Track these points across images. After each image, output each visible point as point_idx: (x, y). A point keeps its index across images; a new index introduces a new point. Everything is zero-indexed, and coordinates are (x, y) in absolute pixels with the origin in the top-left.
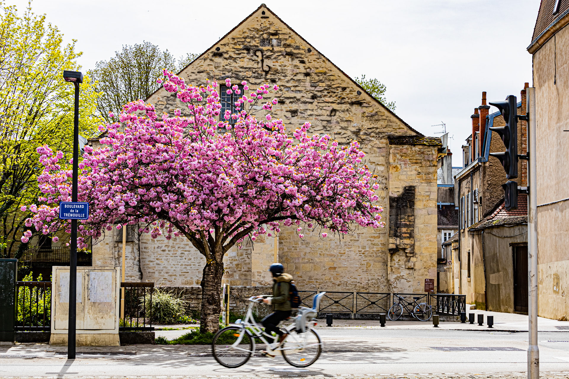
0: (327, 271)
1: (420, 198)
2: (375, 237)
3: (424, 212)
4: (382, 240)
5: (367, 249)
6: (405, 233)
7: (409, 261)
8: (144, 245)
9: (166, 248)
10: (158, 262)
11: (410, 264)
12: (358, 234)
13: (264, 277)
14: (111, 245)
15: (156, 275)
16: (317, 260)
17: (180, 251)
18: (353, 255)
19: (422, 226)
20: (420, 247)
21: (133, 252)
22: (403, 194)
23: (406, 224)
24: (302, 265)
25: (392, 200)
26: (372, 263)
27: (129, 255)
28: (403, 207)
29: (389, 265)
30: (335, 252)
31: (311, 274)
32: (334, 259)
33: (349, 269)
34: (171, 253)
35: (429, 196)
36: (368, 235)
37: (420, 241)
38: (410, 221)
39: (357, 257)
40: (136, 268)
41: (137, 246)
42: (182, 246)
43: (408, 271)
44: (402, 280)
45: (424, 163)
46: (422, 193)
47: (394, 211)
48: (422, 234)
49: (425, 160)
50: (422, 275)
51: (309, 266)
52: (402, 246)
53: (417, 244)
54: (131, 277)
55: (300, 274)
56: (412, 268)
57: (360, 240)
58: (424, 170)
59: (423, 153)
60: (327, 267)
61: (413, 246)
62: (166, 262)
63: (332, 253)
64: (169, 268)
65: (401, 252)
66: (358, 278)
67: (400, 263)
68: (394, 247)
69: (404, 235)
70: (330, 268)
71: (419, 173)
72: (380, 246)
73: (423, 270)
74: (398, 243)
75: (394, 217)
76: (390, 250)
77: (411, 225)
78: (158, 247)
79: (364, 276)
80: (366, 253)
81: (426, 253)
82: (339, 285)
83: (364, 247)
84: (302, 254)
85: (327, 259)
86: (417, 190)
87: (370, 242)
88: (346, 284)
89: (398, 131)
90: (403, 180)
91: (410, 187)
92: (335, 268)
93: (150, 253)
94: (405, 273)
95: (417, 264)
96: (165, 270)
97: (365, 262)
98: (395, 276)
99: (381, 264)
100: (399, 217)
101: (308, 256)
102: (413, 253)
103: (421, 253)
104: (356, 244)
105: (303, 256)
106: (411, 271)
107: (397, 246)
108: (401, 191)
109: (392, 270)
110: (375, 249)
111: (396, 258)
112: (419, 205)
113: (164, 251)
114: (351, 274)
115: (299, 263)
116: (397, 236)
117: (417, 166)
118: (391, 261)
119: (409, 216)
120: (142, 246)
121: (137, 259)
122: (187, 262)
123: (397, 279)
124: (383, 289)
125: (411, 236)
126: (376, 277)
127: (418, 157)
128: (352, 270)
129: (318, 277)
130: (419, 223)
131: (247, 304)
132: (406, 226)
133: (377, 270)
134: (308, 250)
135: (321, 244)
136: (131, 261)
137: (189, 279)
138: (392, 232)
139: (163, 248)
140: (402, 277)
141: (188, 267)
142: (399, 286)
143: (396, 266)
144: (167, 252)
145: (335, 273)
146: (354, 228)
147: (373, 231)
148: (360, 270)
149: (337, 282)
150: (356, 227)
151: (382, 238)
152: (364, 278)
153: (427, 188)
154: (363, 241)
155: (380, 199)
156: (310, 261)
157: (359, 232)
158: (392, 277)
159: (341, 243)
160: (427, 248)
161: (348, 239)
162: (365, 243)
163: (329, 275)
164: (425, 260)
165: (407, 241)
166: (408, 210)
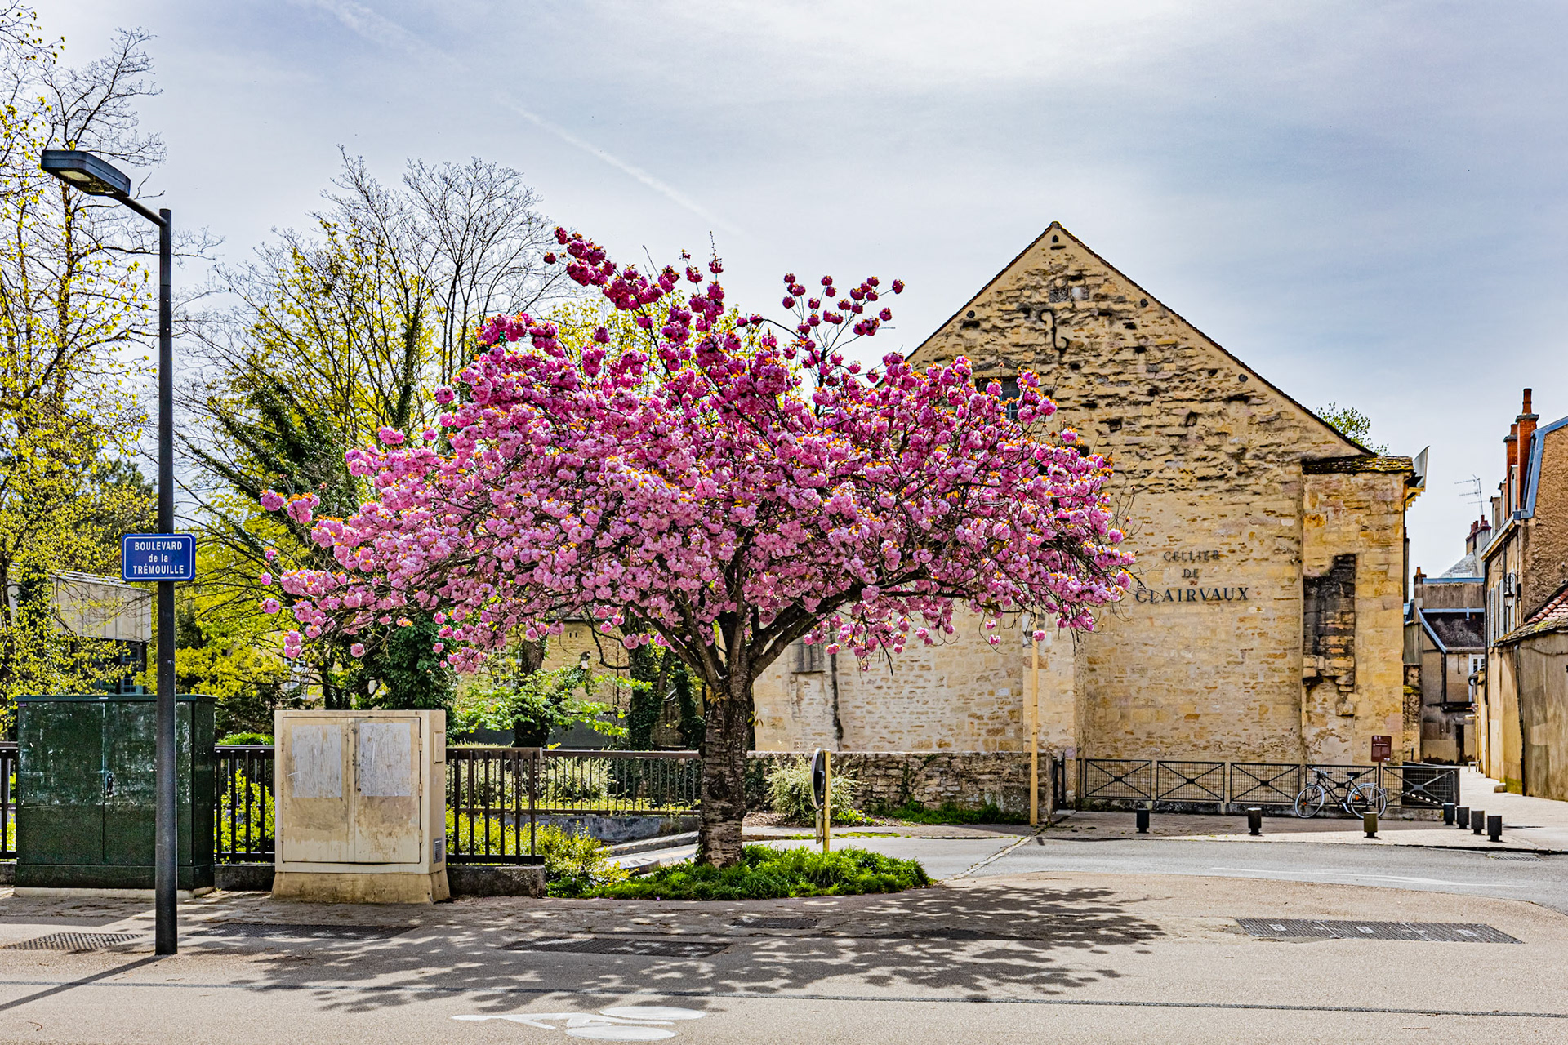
0: (1182, 722)
1: (1368, 577)
2: (1275, 656)
3: (1375, 604)
4: (1291, 660)
5: (1261, 679)
6: (1336, 646)
7: (1344, 701)
8: (847, 678)
9: (883, 684)
10: (869, 708)
11: (1347, 708)
12: (1243, 651)
13: (1047, 734)
14: (786, 678)
15: (867, 731)
16: (1161, 700)
17: (907, 689)
18: (1232, 691)
19: (1372, 632)
20: (1366, 673)
21: (823, 690)
22: (1332, 571)
23: (1337, 629)
24: (1132, 712)
25: (1308, 582)
26: (1270, 705)
27: (818, 698)
28: (1331, 595)
29: (1304, 709)
30: (1197, 686)
31: (1151, 728)
32: (1195, 699)
33: (1223, 718)
34: (892, 692)
35: (1385, 572)
36: (1262, 653)
37: (1366, 662)
38: (1345, 623)
39: (1241, 695)
40: (830, 719)
41: (829, 681)
42: (911, 678)
43: (1342, 721)
44: (1331, 739)
45: (1374, 507)
46: (1372, 567)
47: (1312, 604)
48: (1372, 648)
49: (1377, 502)
50: (1369, 728)
51: (1146, 713)
52: (1330, 673)
53: (1361, 668)
54: (820, 734)
55: (1129, 729)
56: (1351, 716)
57: (1247, 661)
58: (1376, 521)
59: (1372, 488)
60: (1182, 714)
61: (1352, 671)
62: (883, 709)
63: (1191, 687)
64: (889, 718)
65: (1328, 684)
66: (1244, 734)
67: (1327, 705)
68: (1313, 674)
69: (1333, 651)
70: (1188, 716)
71: (1365, 528)
72: (1287, 673)
73: (1372, 720)
74: (1321, 666)
75: (1312, 616)
76: (1305, 680)
77: (1348, 631)
78: (869, 682)
79: (1255, 730)
80: (1259, 687)
81: (1380, 685)
82: (1205, 748)
83: (1254, 676)
84: (1133, 691)
85: (1181, 700)
86: (1360, 561)
87: (1266, 666)
88: (1220, 745)
89: (1323, 447)
90: (1330, 543)
91: (1347, 556)
92: (1197, 716)
93: (855, 692)
94: (1336, 724)
95: (1361, 707)
96: (882, 723)
97: (1257, 705)
98: (1316, 730)
99: (1290, 707)
100: (1322, 616)
101: (1144, 695)
102: (1352, 685)
103: (1370, 685)
104: (1239, 669)
105: (1134, 694)
106: (1349, 721)
107: (1318, 672)
108: (1328, 564)
109: (1309, 718)
110: (1276, 679)
111: (1318, 694)
112: (1363, 591)
113: (879, 688)
114: (1230, 728)
115: (1127, 707)
116: (1319, 653)
117: (1360, 515)
118: (1308, 702)
119: (1343, 613)
120: (840, 680)
121: (831, 703)
122: (920, 707)
123: (1321, 735)
124: (1293, 756)
125: (1348, 652)
126: (1280, 733)
127: (1362, 496)
128: (1231, 720)
129: (1164, 733)
130: (1366, 627)
131: (981, 786)
132: (1337, 632)
133: (1280, 719)
134: (1144, 683)
135: (1169, 671)
136: (820, 708)
137: (924, 738)
138: (1309, 645)
139: (879, 683)
140: (1331, 733)
141: (924, 718)
142: (1324, 749)
143: (1319, 710)
144: (885, 690)
145: (1197, 726)
146: (1234, 640)
147: (1273, 645)
148: (1247, 720)
149: (1203, 743)
150: (1239, 636)
151: (1290, 658)
152: (1255, 735)
153: (1381, 558)
154: (1252, 664)
155: (1286, 583)
156: (1149, 703)
157: (1243, 646)
158: (1310, 733)
159: (1208, 668)
160: (1381, 676)
161: (1223, 661)
162: (1257, 668)
163: (1185, 729)
164: (1377, 698)
165: (1339, 662)
166: (1343, 601)
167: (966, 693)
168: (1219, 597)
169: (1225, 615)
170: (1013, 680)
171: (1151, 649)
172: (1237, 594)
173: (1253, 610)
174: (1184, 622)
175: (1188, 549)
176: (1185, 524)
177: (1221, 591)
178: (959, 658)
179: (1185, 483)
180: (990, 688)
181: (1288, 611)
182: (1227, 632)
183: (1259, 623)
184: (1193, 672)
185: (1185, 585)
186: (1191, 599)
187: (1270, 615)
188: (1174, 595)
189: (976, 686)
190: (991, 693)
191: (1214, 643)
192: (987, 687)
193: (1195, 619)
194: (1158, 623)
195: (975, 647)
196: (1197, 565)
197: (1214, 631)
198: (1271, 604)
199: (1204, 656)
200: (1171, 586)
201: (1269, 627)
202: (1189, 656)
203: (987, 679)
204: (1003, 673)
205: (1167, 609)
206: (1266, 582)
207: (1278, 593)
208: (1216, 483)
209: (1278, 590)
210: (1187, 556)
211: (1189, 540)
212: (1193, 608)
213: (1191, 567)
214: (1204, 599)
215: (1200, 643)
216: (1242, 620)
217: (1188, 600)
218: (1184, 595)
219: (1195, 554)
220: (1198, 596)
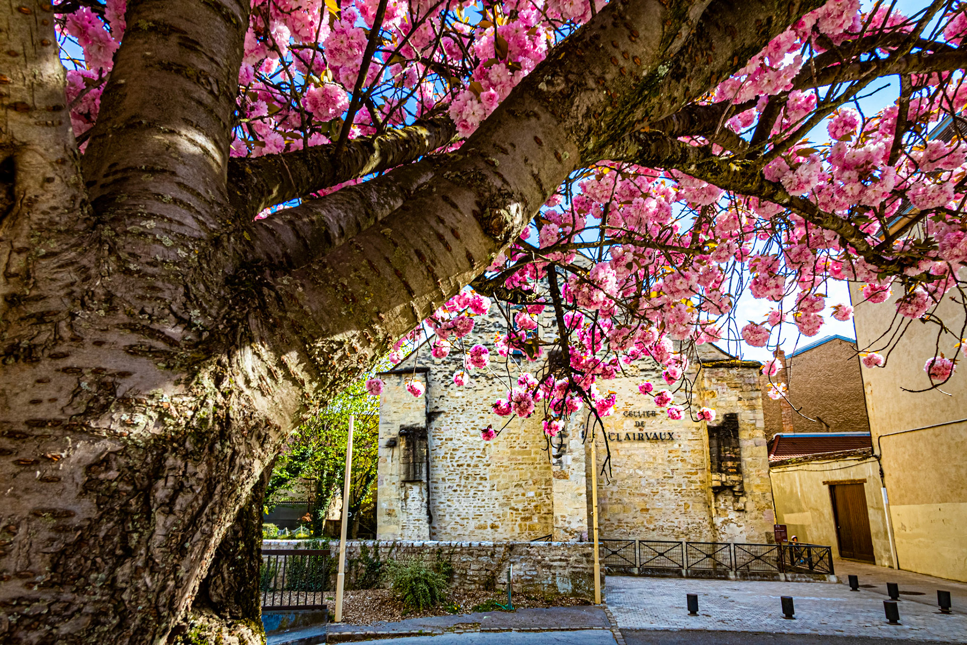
0: (639, 513)
1: (744, 427)
2: (692, 474)
3: (751, 443)
4: (700, 476)
5: (684, 487)
6: (732, 468)
7: (738, 502)
8: (435, 485)
9: (458, 488)
10: (449, 503)
11: (740, 505)
12: (673, 470)
13: (568, 522)
14: (398, 484)
15: (447, 518)
16: (626, 500)
17: (472, 492)
18: (667, 495)
19: (750, 459)
20: (749, 484)
21: (421, 492)
22: (724, 423)
23: (731, 457)
24: (609, 507)
25: (711, 430)
26: (690, 503)
27: (418, 497)
28: (726, 437)
29: (713, 506)
30: (647, 491)
31: (621, 516)
32: (646, 499)
33: (664, 511)
34: (463, 493)
35: (754, 424)
36: (683, 472)
37: (748, 477)
38: (735, 454)
39: (673, 497)
40: (424, 511)
41: (425, 486)
42: (475, 485)
43: (738, 514)
44: (732, 525)
45: (744, 387)
46: (746, 421)
47: (714, 442)
48: (751, 469)
49: (746, 384)
50: (756, 518)
51: (618, 508)
52: (730, 483)
53: (746, 481)
54: (418, 520)
55: (607, 517)
56: (743, 510)
57: (675, 476)
58: (746, 395)
59: (742, 376)
60: (638, 509)
61: (741, 483)
62: (457, 504)
63: (643, 492)
64: (461, 510)
65: (727, 492)
66: (676, 521)
67: (727, 504)
68: (719, 484)
69: (730, 470)
70: (642, 510)
71: (740, 399)
72: (699, 484)
73: (755, 513)
74: (724, 479)
75: (715, 449)
76: (714, 488)
77: (737, 459)
78: (449, 487)
79: (682, 519)
80: (683, 492)
81: (758, 492)
82: (653, 530)
83: (680, 485)
84: (608, 494)
85: (637, 500)
86: (739, 418)
87: (686, 480)
88: (662, 528)
89: (711, 355)
90: (722, 407)
91: (731, 414)
92: (647, 510)
93: (441, 494)
94: (733, 515)
95: (748, 505)
96: (456, 513)
97: (682, 503)
98: (721, 519)
99: (701, 505)
100: (722, 449)
101: (615, 496)
102: (743, 492)
103: (752, 492)
104: (670, 481)
105: (609, 496)
106: (741, 514)
107: (722, 483)
108: (721, 419)
109: (717, 512)
110: (693, 488)
111: (721, 499)
112: (743, 435)
113: (455, 491)
114: (667, 517)
115: (605, 504)
116: (722, 472)
117: (736, 391)
118: (715, 501)
119: (734, 448)
120: (432, 486)
121: (426, 500)
122: (480, 503)
123: (725, 522)
124: (707, 536)
125: (739, 471)
126: (697, 520)
127: (737, 380)
128: (668, 512)
129: (628, 520)
130: (746, 457)
132: (731, 459)
133: (698, 513)
134: (615, 489)
135: (630, 482)
136: (419, 503)
137: (482, 522)
138: (715, 467)
139: (455, 488)
140: (731, 521)
141: (482, 510)
142: (728, 531)
143: (722, 507)
144: (459, 492)
145: (648, 516)
146: (667, 463)
147: (689, 467)
148: (677, 513)
149: (652, 527)
150: (669, 461)
151: (700, 475)
152: (683, 522)
153: (751, 416)
154: (678, 479)
155: (694, 430)
156: (619, 502)
157: (672, 467)
158: (718, 521)
159: (653, 481)
160: (758, 486)
161: (661, 477)
162: (682, 481)
163: (641, 518)
164: (757, 499)
165: (735, 478)
166: (733, 441)
167: (508, 494)
168: (657, 438)
169: (660, 449)
170: (536, 486)
171: (618, 468)
172: (668, 437)
173: (676, 446)
174: (637, 452)
175: (637, 410)
176: (635, 396)
177: (658, 434)
178: (504, 473)
179: (634, 372)
180: (523, 491)
181: (697, 447)
182: (663, 459)
183: (680, 454)
184: (643, 482)
185: (637, 431)
186: (641, 439)
187: (687, 449)
188: (631, 436)
189: (514, 490)
190: (524, 495)
191: (655, 465)
192: (521, 491)
193: (643, 451)
194: (622, 453)
195: (513, 466)
196: (643, 419)
197: (654, 458)
198: (686, 442)
199: (649, 473)
200: (628, 431)
201: (686, 456)
202: (640, 473)
203: (521, 486)
204: (530, 482)
205: (627, 445)
206: (683, 430)
207: (690, 436)
208: (651, 373)
209: (690, 434)
210: (637, 414)
211: (637, 404)
212: (642, 445)
213: (640, 420)
214: (649, 439)
215: (647, 465)
216: (670, 452)
217: (639, 439)
218: (637, 437)
219: (641, 413)
220: (645, 437)
